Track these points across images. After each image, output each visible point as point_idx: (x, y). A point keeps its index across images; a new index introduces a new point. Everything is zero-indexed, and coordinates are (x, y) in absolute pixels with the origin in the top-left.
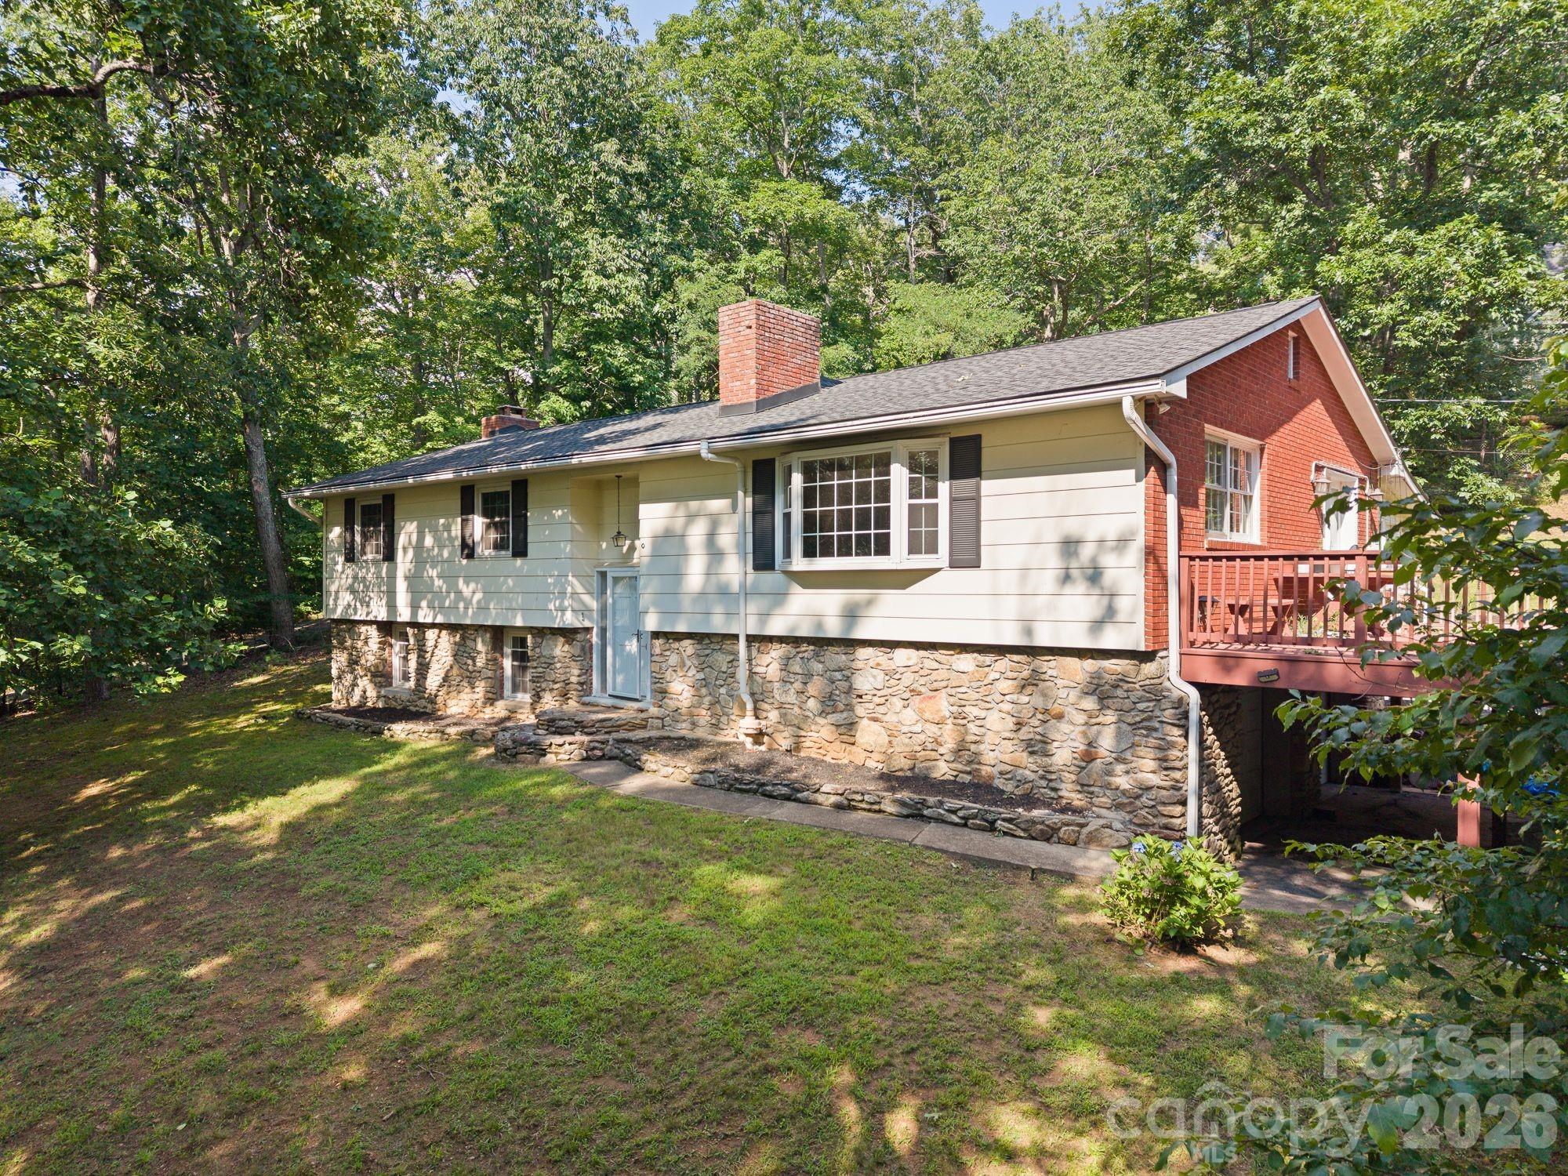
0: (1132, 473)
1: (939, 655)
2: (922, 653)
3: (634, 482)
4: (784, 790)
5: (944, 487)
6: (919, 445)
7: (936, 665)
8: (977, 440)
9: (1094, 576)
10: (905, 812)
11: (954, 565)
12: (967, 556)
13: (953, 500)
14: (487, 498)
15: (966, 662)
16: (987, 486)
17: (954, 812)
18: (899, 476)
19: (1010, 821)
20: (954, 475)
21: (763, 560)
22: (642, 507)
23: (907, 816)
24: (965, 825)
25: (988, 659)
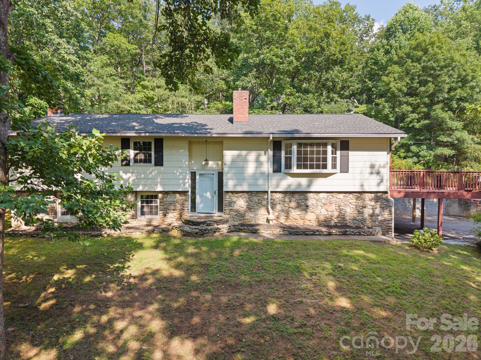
0: (386, 152)
1: (334, 195)
2: (328, 194)
3: (222, 143)
4: (312, 233)
5: (338, 153)
6: (334, 141)
7: (332, 197)
8: (348, 141)
9: (378, 173)
10: (342, 234)
11: (341, 172)
12: (345, 169)
13: (341, 156)
14: (135, 143)
15: (341, 196)
16: (351, 153)
17: (352, 232)
18: (329, 148)
19: (364, 232)
20: (341, 149)
21: (277, 170)
22: (224, 151)
23: (343, 234)
24: (355, 235)
25: (347, 195)
